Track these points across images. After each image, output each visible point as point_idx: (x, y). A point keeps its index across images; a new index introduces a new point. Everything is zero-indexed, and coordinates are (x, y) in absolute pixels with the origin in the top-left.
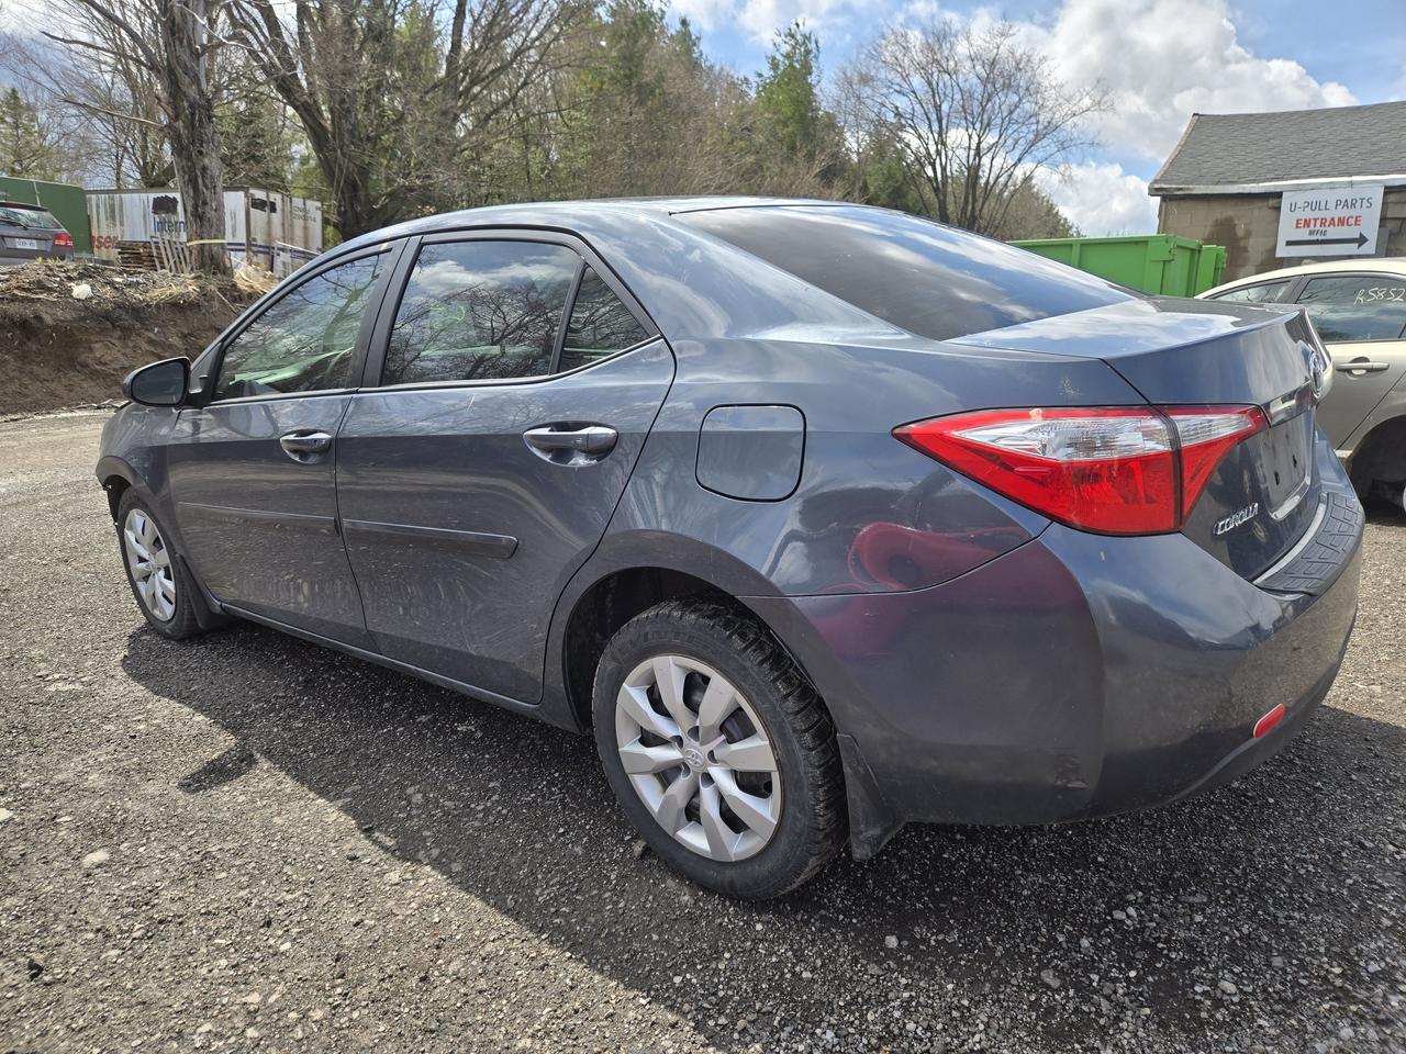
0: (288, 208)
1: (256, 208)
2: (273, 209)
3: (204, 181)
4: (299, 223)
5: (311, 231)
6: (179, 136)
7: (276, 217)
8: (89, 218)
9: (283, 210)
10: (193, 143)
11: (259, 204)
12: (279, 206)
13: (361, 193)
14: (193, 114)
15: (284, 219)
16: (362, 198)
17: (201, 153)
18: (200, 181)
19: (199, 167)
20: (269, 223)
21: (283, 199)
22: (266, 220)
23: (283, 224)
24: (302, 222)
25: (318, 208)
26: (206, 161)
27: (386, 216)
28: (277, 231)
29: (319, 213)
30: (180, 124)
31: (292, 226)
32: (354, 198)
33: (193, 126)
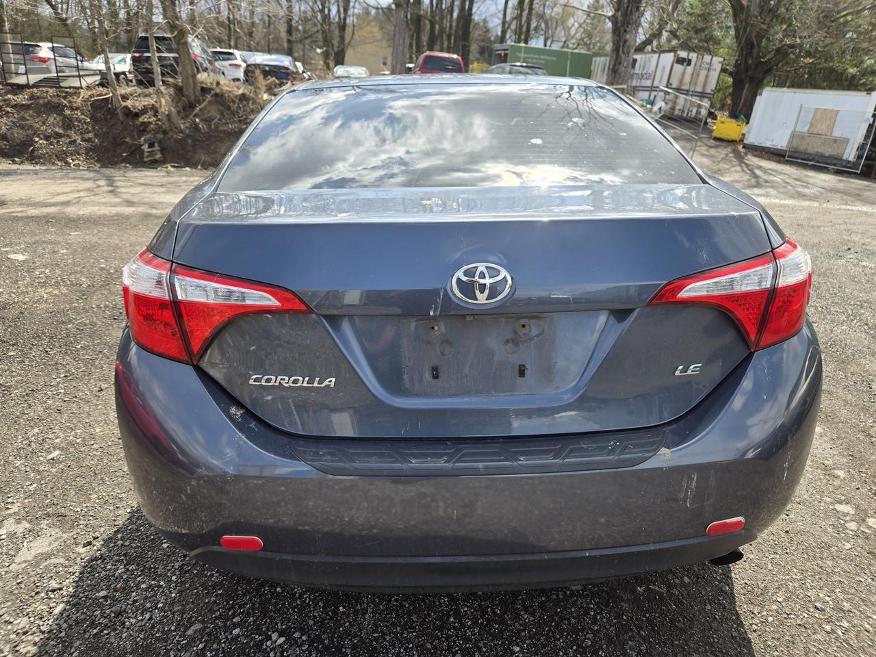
0: (699, 64)
1: (679, 63)
2: (689, 64)
3: (623, 50)
4: (703, 73)
5: (710, 79)
6: (617, 22)
7: (690, 69)
8: (591, 71)
9: (695, 65)
10: (623, 26)
11: (680, 61)
12: (693, 63)
13: (755, 51)
14: (628, 7)
15: (694, 71)
16: (755, 55)
17: (626, 31)
18: (621, 49)
19: (622, 40)
20: (684, 73)
21: (697, 57)
22: (682, 71)
23: (693, 74)
24: (706, 72)
25: (720, 62)
26: (628, 36)
27: (769, 67)
28: (687, 78)
29: (720, 65)
30: (619, 14)
31: (698, 75)
32: (750, 54)
33: (626, 14)
